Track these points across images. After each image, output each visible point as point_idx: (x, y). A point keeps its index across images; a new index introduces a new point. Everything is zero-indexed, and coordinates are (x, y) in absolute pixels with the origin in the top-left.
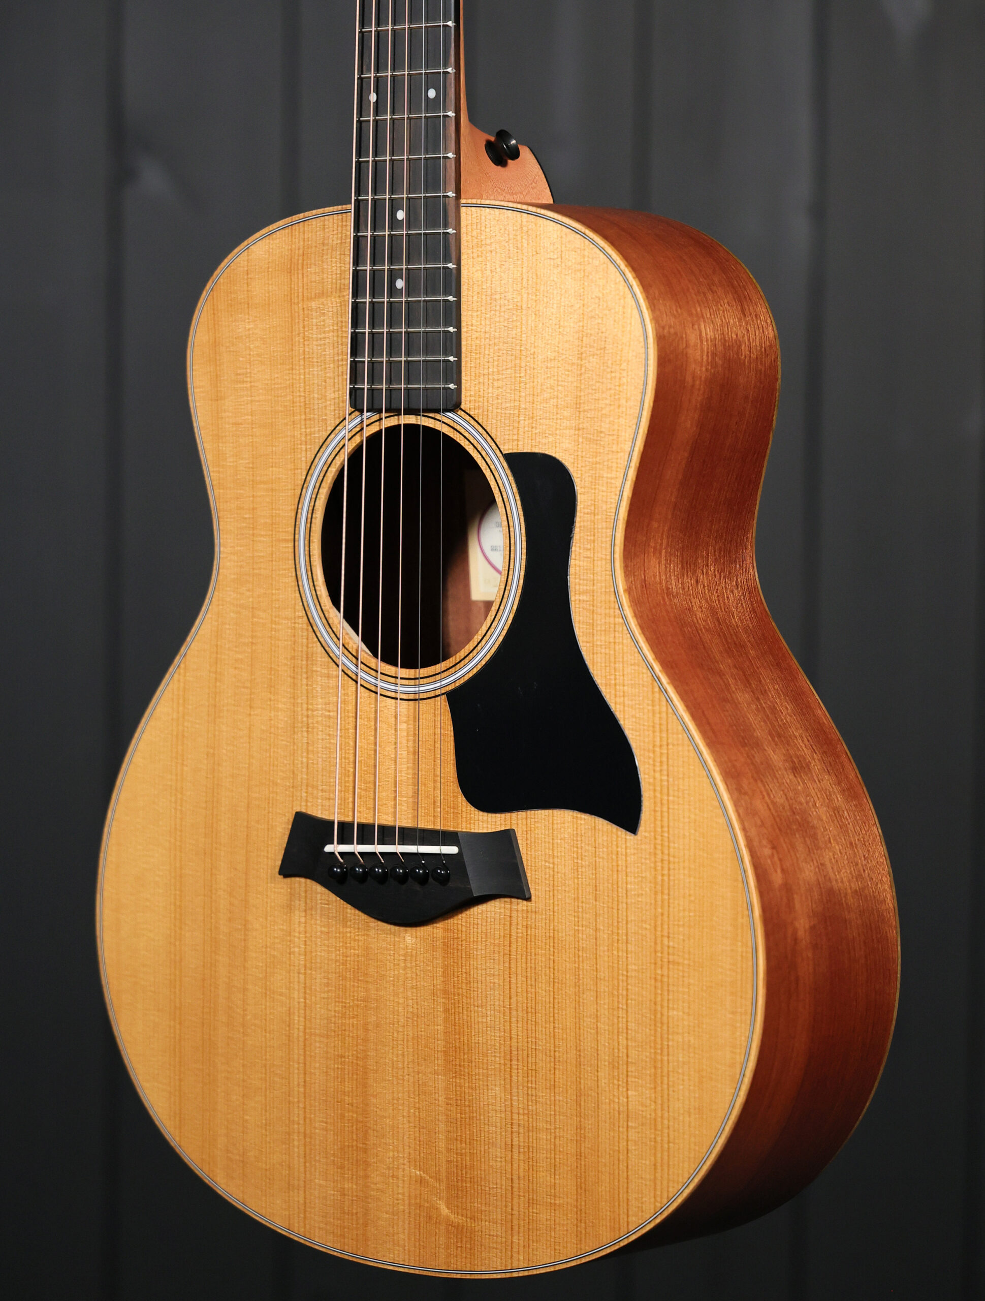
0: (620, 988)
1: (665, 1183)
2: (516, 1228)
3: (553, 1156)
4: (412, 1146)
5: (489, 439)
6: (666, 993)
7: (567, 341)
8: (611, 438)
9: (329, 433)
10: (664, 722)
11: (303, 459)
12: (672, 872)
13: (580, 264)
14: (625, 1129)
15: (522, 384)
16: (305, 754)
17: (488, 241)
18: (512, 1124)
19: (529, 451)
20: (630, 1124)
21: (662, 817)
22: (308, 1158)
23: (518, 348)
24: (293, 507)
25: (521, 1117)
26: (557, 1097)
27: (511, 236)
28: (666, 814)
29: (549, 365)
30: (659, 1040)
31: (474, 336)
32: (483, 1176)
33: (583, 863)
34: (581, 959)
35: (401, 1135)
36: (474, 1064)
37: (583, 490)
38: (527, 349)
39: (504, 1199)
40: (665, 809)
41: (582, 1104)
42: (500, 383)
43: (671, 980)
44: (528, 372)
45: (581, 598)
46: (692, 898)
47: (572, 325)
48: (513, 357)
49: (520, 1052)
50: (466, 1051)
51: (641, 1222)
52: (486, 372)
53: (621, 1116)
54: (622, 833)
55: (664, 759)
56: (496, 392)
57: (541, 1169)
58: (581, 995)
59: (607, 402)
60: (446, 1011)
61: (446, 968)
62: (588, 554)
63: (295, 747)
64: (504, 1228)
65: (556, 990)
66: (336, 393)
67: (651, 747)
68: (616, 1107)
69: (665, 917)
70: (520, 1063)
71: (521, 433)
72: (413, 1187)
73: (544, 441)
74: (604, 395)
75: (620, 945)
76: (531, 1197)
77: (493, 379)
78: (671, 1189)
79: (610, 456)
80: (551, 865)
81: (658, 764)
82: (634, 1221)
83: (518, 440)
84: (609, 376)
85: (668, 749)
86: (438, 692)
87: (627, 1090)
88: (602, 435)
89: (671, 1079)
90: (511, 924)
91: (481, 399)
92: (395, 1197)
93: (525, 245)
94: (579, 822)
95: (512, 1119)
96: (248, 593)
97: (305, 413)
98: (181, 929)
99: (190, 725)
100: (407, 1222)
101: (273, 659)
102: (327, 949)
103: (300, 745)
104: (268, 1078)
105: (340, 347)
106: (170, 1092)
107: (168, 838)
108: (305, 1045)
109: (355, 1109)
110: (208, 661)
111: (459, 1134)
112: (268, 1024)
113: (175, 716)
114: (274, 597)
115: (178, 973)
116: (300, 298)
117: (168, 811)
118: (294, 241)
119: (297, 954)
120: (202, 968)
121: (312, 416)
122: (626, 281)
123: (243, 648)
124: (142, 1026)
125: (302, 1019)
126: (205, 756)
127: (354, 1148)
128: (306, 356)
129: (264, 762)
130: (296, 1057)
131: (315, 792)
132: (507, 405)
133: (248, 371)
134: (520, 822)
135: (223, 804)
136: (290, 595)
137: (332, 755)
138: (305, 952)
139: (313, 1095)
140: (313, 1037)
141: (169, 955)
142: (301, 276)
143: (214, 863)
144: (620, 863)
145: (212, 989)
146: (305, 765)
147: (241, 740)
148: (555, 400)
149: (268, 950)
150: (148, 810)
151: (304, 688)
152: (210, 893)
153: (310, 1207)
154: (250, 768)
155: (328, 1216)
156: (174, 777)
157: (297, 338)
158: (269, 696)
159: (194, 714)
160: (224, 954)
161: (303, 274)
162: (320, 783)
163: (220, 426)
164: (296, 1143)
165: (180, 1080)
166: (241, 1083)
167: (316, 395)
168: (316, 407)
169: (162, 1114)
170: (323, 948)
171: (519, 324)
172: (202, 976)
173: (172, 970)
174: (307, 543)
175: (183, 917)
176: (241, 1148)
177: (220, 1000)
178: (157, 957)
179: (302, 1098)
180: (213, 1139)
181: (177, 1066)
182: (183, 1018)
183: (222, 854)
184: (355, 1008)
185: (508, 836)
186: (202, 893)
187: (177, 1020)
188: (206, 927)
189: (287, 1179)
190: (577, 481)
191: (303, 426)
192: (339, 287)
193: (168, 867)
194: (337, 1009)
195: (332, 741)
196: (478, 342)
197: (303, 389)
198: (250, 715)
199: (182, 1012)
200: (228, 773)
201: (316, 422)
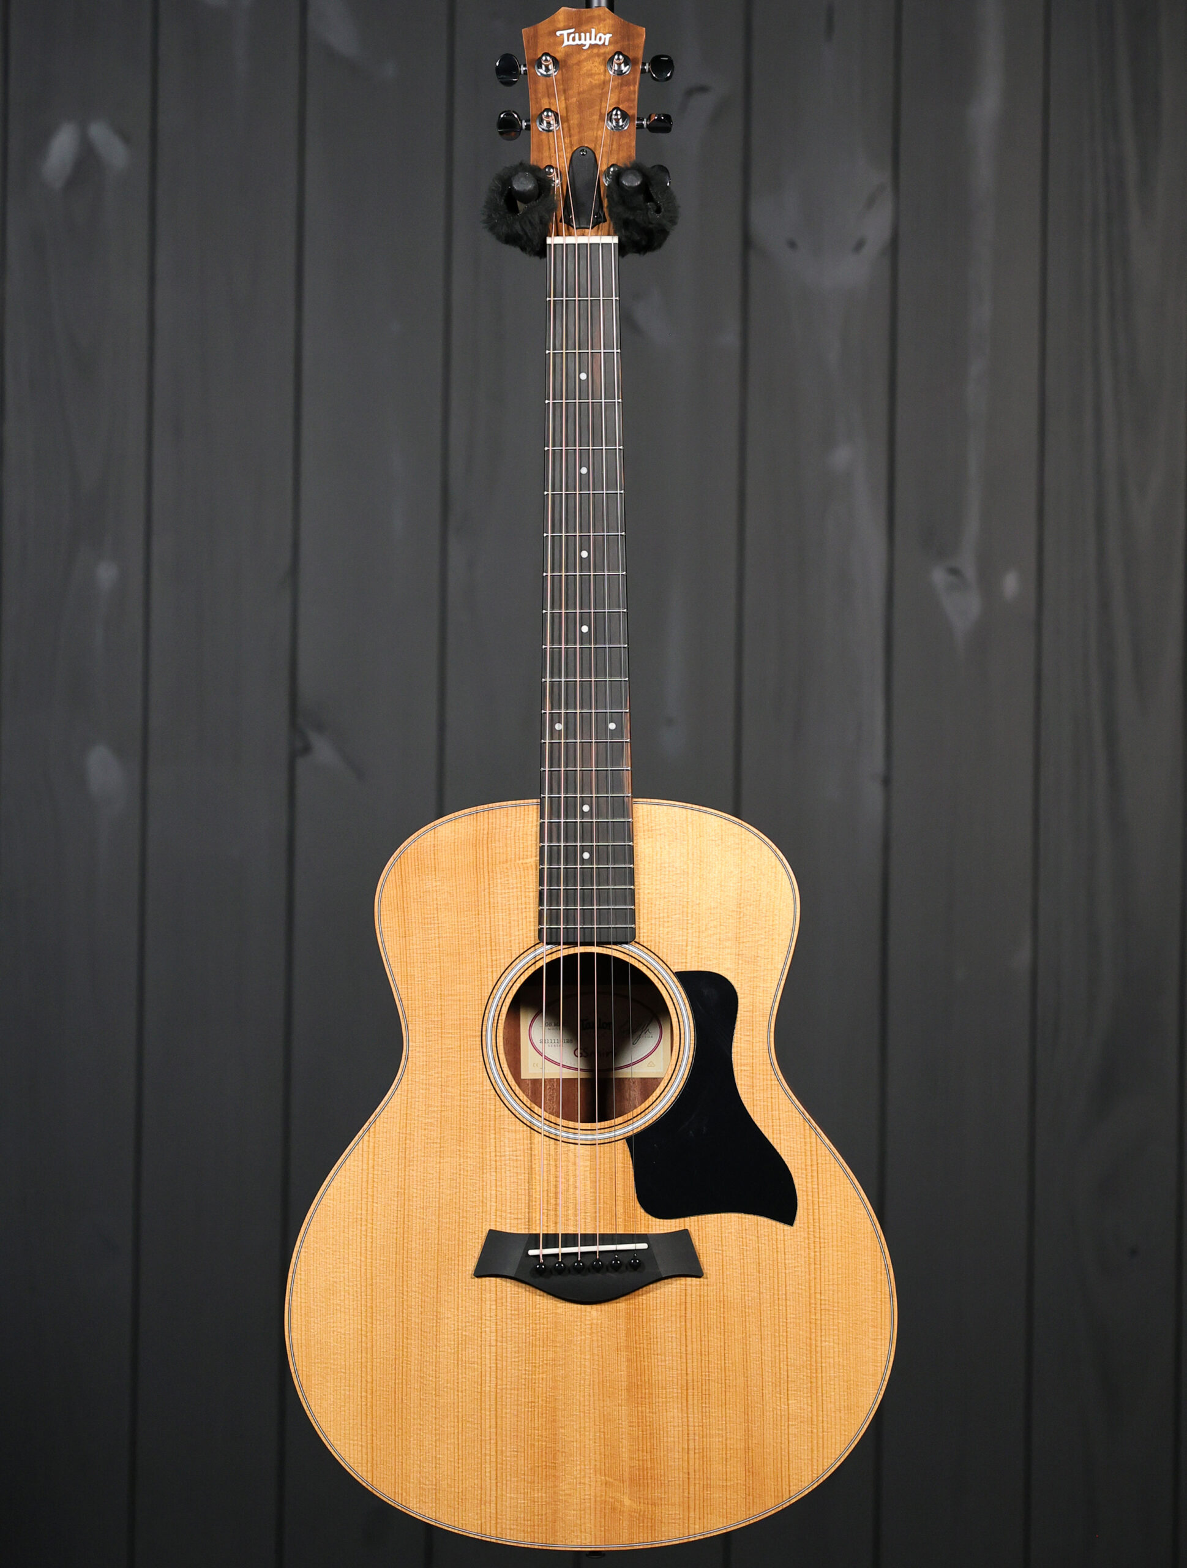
0: (781, 1331)
1: (821, 1460)
2: (692, 1506)
3: (724, 1452)
4: (598, 1459)
5: (661, 962)
6: (819, 1331)
7: (727, 896)
8: (766, 960)
9: (513, 959)
10: (814, 1149)
11: (490, 978)
12: (822, 1249)
13: (738, 844)
14: (786, 1427)
15: (689, 925)
16: (494, 1188)
17: (658, 827)
18: (688, 1434)
19: (696, 970)
20: (790, 1423)
21: (813, 1212)
22: (499, 1479)
23: (685, 900)
24: (480, 1012)
25: (696, 1428)
26: (728, 1411)
27: (678, 825)
28: (816, 1211)
29: (712, 912)
30: (814, 1364)
31: (646, 892)
32: (662, 1474)
33: (748, 1248)
34: (747, 1314)
35: (587, 1452)
36: (654, 1395)
37: (742, 996)
38: (693, 901)
39: (681, 1487)
40: (816, 1207)
41: (750, 1413)
42: (670, 924)
43: (823, 1322)
44: (694, 916)
45: (743, 1068)
46: (840, 1266)
47: (731, 885)
48: (681, 907)
49: (695, 1383)
50: (647, 1387)
51: (800, 1489)
52: (657, 916)
53: (783, 1418)
54: (780, 1226)
55: (815, 1174)
56: (666, 930)
57: (714, 1463)
58: (748, 1338)
59: (763, 936)
60: (628, 1360)
61: (628, 1330)
62: (747, 1038)
63: (484, 1184)
64: (682, 1508)
65: (726, 1337)
66: (521, 932)
67: (803, 1166)
68: (779, 1413)
69: (818, 1280)
70: (695, 1391)
71: (689, 957)
72: (599, 1488)
73: (709, 963)
74: (760, 932)
75: (780, 1302)
76: (705, 1483)
77: (664, 921)
78: (825, 1464)
79: (766, 972)
80: (720, 1252)
81: (809, 1177)
82: (794, 1489)
83: (686, 963)
84: (764, 919)
85: (817, 1167)
86: (620, 1138)
87: (788, 1400)
88: (759, 959)
89: (824, 1388)
90: (686, 1295)
91: (653, 935)
92: (582, 1497)
93: (690, 830)
94: (744, 1220)
95: (688, 1430)
96: (437, 1075)
97: (491, 946)
98: (372, 1323)
99: (380, 1173)
100: (593, 1514)
101: (462, 1121)
102: (517, 1326)
103: (489, 1182)
104: (460, 1426)
105: (523, 899)
106: (362, 1446)
107: (359, 1258)
108: (496, 1398)
109: (544, 1439)
110: (398, 1125)
111: (641, 1446)
112: (460, 1385)
113: (365, 1167)
114: (462, 1076)
115: (369, 1356)
116: (486, 864)
117: (359, 1238)
118: (479, 824)
119: (488, 1333)
120: (394, 1351)
121: (498, 948)
122: (777, 856)
123: (433, 1115)
124: (332, 1400)
125: (493, 1379)
126: (396, 1195)
127: (544, 1467)
128: (492, 905)
129: (454, 1196)
130: (488, 1407)
131: (504, 1214)
132: (677, 939)
133: (436, 915)
134: (692, 1224)
135: (414, 1229)
136: (478, 1075)
137: (519, 1187)
138: (497, 1330)
139: (504, 1433)
140: (504, 1391)
141: (360, 1344)
142: (485, 849)
143: (405, 1273)
144: (779, 1246)
145: (405, 1365)
146: (494, 1196)
147: (431, 1182)
148: (718, 935)
149: (460, 1331)
150: (338, 1238)
151: (493, 1141)
152: (401, 1295)
153: (502, 1515)
154: (441, 1201)
155: (519, 1519)
156: (364, 1212)
157: (483, 893)
158: (458, 1148)
159: (384, 1165)
160: (416, 1338)
161: (488, 848)
162: (508, 1208)
163: (408, 955)
164: (488, 1470)
165: (372, 1435)
166: (434, 1432)
167: (501, 933)
168: (501, 941)
169: (354, 1463)
170: (513, 1326)
171: (685, 884)
172: (394, 1357)
173: (364, 1355)
174: (494, 1037)
175: (374, 1315)
176: (434, 1479)
177: (413, 1373)
178: (347, 1346)
179: (493, 1437)
180: (406, 1476)
181: (369, 1425)
182: (374, 1389)
183: (414, 1265)
184: (545, 1366)
185: (685, 1234)
186: (394, 1295)
187: (369, 1391)
188: (398, 1320)
189: (479, 1497)
190: (738, 990)
191: (489, 955)
192: (521, 857)
193: (359, 1279)
194: (527, 1368)
195: (520, 1177)
196: (650, 896)
197: (488, 929)
198: (440, 1163)
199: (374, 1385)
200: (419, 1206)
201: (502, 952)
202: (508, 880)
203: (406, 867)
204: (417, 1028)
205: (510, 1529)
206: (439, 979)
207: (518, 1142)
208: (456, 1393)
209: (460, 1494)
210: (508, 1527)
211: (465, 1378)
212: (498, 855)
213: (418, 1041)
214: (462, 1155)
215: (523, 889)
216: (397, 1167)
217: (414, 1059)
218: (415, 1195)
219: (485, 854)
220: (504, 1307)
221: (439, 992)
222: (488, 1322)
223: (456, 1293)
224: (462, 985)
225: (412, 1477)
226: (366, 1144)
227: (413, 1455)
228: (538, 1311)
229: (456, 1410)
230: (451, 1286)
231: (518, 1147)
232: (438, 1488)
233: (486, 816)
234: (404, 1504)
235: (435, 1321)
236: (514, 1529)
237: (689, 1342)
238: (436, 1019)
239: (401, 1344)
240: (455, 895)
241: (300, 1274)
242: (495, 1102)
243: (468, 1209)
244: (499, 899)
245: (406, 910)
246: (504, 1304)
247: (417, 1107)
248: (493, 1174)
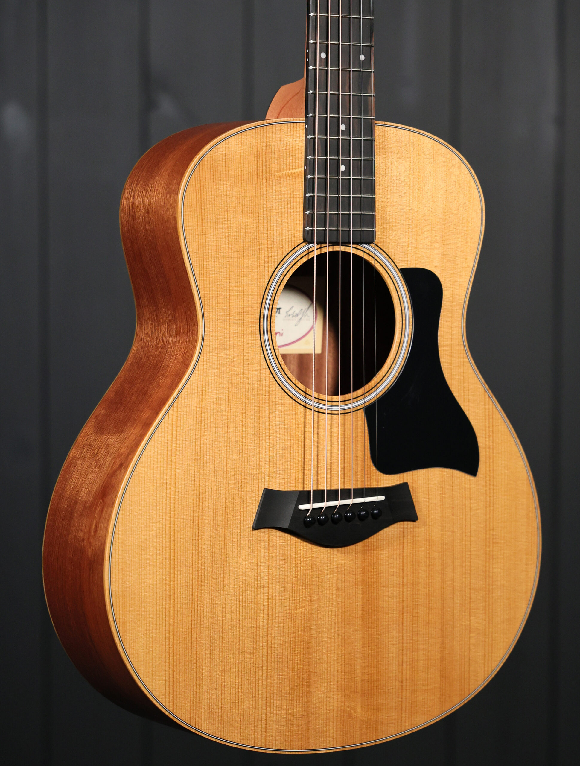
0: (467, 562)
1: (490, 662)
2: (404, 708)
3: (427, 662)
4: (340, 676)
5: (390, 260)
6: (491, 560)
7: (436, 205)
8: (462, 259)
9: (284, 256)
10: (491, 414)
11: (267, 272)
12: (495, 495)
13: (445, 162)
14: (468, 639)
15: (410, 229)
16: (267, 453)
17: (389, 146)
18: (403, 650)
19: (414, 267)
20: (471, 635)
21: (490, 465)
22: (268, 699)
23: (408, 208)
24: (259, 302)
25: (408, 645)
26: (430, 629)
27: (403, 144)
28: (491, 464)
29: (426, 218)
30: (487, 587)
31: (380, 201)
32: (384, 684)
33: (446, 496)
34: (444, 550)
35: (332, 671)
36: (380, 620)
37: (446, 288)
38: (413, 209)
39: (397, 694)
40: (491, 461)
41: (445, 630)
42: (397, 228)
43: (494, 553)
44: (414, 222)
45: (445, 348)
46: (506, 507)
47: (440, 196)
48: (405, 214)
49: (409, 608)
50: (375, 614)
51: (476, 687)
52: (387, 221)
53: (466, 632)
54: (468, 477)
55: (491, 434)
56: (394, 233)
57: (420, 671)
58: (445, 569)
59: (460, 240)
60: (363, 592)
61: (363, 568)
62: (448, 323)
63: (260, 449)
64: (397, 711)
65: (430, 569)
66: (290, 232)
67: (484, 428)
68: (464, 628)
69: (491, 520)
70: (408, 614)
71: (409, 256)
72: (340, 700)
73: (424, 261)
74: (458, 236)
75: (467, 538)
76: (413, 689)
77: (392, 226)
78: (493, 665)
79: (461, 269)
80: (427, 500)
81: (487, 437)
82: (472, 687)
83: (407, 261)
84: (461, 225)
85: (493, 429)
86: (359, 408)
87: (470, 617)
88: (457, 258)
89: (494, 606)
90: (403, 536)
92: (328, 708)
93: (412, 149)
94: (443, 473)
95: (403, 647)
96: (225, 356)
97: (268, 244)
98: (174, 574)
99: (181, 442)
100: (335, 722)
101: (244, 396)
102: (284, 569)
103: (264, 448)
104: (240, 657)
105: (292, 204)
106: (165, 680)
107: (164, 517)
108: (268, 631)
109: (302, 662)
110: (196, 400)
111: (370, 663)
112: (241, 623)
113: (170, 438)
114: (245, 358)
115: (171, 602)
116: (264, 172)
117: (164, 500)
118: (259, 137)
119: (262, 576)
120: (191, 596)
121: (272, 246)
122: (471, 173)
123: (222, 391)
124: (143, 642)
125: (265, 615)
126: (193, 461)
127: (301, 686)
128: (268, 209)
129: (238, 460)
130: (261, 639)
131: (275, 475)
132: (401, 240)
133: (226, 216)
134: (409, 478)
135: (207, 490)
136: (256, 356)
137: (286, 452)
138: (269, 573)
139: (273, 660)
140: (273, 625)
141: (164, 592)
142: (264, 159)
143: (200, 528)
144: (466, 493)
145: (199, 608)
146: (267, 459)
147: (221, 449)
148: (430, 238)
149: (241, 577)
150: (148, 500)
151: (267, 412)
152: (197, 548)
153: (270, 729)
154: (228, 466)
155: (282, 731)
156: (169, 477)
157: (262, 198)
158: (241, 419)
159: (184, 436)
160: (208, 584)
161: (266, 158)
162: (278, 470)
163: (205, 251)
164: (260, 692)
165: (173, 671)
166: (220, 663)
167: (275, 233)
168: (275, 240)
169: (159, 695)
170: (281, 569)
171: (408, 194)
172: (191, 601)
173: (168, 601)
174: (269, 324)
175: (176, 566)
176: (220, 704)
177: (205, 614)
178: (155, 595)
179: (265, 664)
180: (199, 703)
181: (171, 662)
182: (175, 630)
183: (207, 522)
184: (304, 602)
185: (404, 487)
186: (191, 548)
187: (171, 633)
188: (194, 570)
189: (253, 716)
190: (442, 283)
191: (266, 252)
192: (291, 167)
193: (164, 536)
194: (291, 605)
195: (286, 443)
196: (383, 204)
197: (265, 229)
198: (227, 432)
199: (176, 627)
200: (211, 470)
201: (276, 249)
202: (281, 187)
203: (204, 173)
204: (211, 315)
205: (276, 740)
206: (228, 272)
207: (286, 413)
208: (238, 629)
209: (240, 714)
210: (274, 738)
211: (245, 616)
212: (273, 165)
213: (211, 326)
214: (244, 425)
215: (292, 195)
216: (194, 437)
217: (208, 343)
218: (208, 461)
219: (264, 164)
220: (274, 554)
221: (228, 284)
222: (262, 568)
223: (239, 544)
224: (245, 278)
225: (203, 703)
226: (170, 416)
227: (205, 685)
228: (299, 556)
229: (237, 644)
230: (235, 538)
231: (286, 417)
232: (223, 711)
233: (265, 131)
234: (197, 727)
235: (222, 569)
236: (278, 740)
237: (405, 575)
238: (225, 308)
239: (196, 590)
240: (241, 199)
241: (119, 534)
242: (269, 379)
243: (248, 471)
244: (274, 204)
245: (203, 211)
246: (275, 551)
247: (210, 384)
248: (267, 441)
